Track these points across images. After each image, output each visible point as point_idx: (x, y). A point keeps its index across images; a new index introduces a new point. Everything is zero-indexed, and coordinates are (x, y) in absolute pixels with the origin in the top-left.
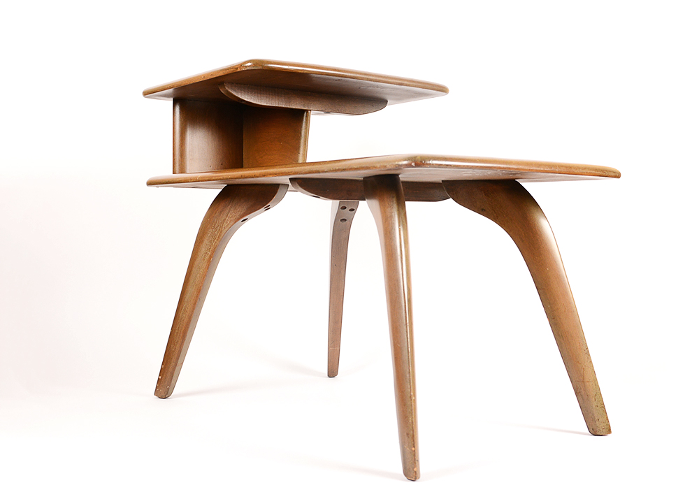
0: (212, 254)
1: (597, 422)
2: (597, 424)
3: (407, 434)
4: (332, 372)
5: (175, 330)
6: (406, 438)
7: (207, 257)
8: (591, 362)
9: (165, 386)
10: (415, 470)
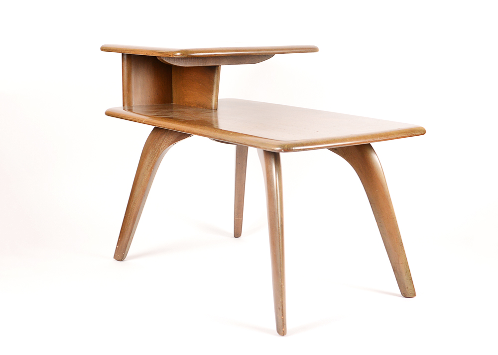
0: (153, 166)
1: (407, 289)
2: (407, 290)
3: (279, 308)
4: (237, 234)
5: (128, 216)
6: (279, 310)
7: (150, 168)
8: (404, 250)
9: (121, 254)
10: (283, 330)
